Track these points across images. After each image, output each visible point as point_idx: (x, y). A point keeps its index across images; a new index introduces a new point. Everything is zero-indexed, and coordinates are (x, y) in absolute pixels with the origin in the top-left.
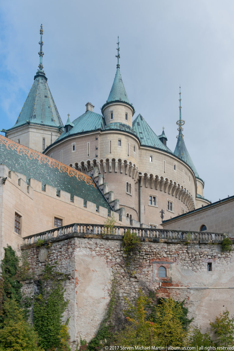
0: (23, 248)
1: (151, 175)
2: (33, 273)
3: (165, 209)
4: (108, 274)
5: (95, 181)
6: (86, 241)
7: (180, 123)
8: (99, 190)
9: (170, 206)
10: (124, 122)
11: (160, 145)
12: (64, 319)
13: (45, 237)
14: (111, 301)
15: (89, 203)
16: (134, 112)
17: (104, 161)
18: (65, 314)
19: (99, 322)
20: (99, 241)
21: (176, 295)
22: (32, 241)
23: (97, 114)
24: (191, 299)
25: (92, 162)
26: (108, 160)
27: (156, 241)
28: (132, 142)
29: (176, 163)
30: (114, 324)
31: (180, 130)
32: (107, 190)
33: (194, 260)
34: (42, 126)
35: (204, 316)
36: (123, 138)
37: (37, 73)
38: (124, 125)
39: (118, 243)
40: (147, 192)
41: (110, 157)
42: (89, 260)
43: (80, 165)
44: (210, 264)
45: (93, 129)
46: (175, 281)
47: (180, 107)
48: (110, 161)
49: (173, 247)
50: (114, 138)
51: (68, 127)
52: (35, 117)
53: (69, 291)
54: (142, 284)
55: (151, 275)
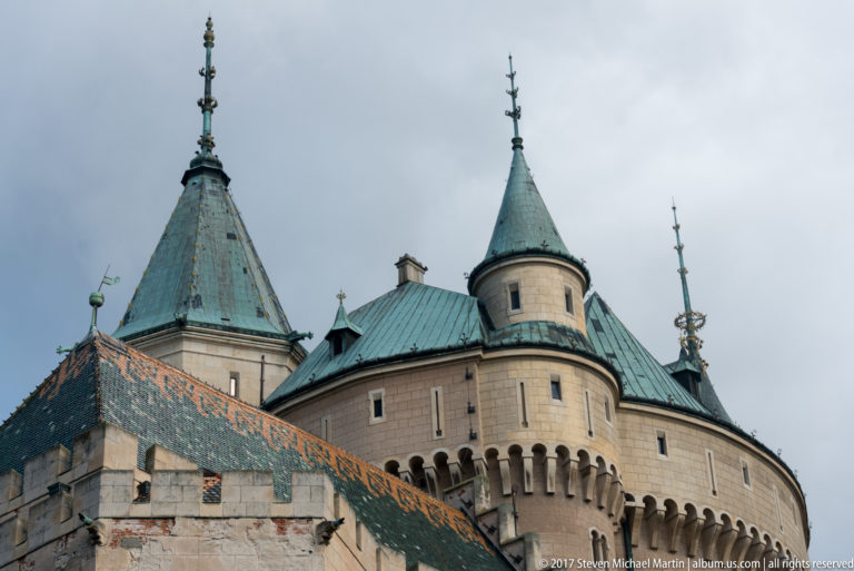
1: (670, 504)
5: (481, 526)
8: (505, 559)
10: (563, 319)
17: (503, 454)
23: (450, 293)
25: (453, 458)
26: (516, 451)
28: (597, 389)
29: (747, 459)
32: (537, 562)
34: (229, 334)
36: (568, 375)
37: (193, 163)
38: (563, 330)
41: (526, 440)
45: (454, 341)
47: (683, 272)
48: (527, 452)
50: (534, 374)
52: (198, 302)
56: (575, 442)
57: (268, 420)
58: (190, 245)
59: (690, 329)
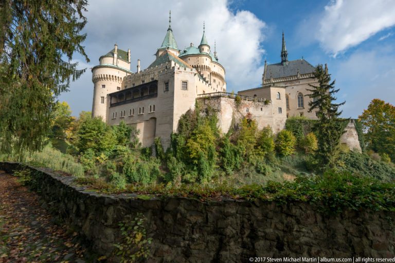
0: (199, 99)
1: (215, 72)
2: (203, 108)
4: (231, 110)
6: (224, 98)
9: (219, 83)
10: (207, 52)
11: (216, 61)
12: (217, 126)
13: (207, 95)
14: (233, 120)
15: (204, 82)
17: (201, 66)
18: (218, 123)
19: (229, 127)
20: (228, 99)
21: (252, 119)
22: (201, 96)
23: (196, 48)
24: (256, 120)
25: (196, 66)
27: (245, 100)
28: (210, 60)
30: (233, 127)
32: (204, 77)
33: (257, 107)
35: (261, 126)
36: (207, 58)
38: (207, 54)
39: (234, 100)
40: (213, 78)
42: (225, 105)
44: (261, 109)
45: (196, 53)
46: (251, 113)
48: (203, 66)
49: (250, 102)
50: (204, 58)
51: (185, 52)
53: (219, 115)
54: (242, 114)
55: (244, 111)
56: (208, 65)
57: (179, 59)
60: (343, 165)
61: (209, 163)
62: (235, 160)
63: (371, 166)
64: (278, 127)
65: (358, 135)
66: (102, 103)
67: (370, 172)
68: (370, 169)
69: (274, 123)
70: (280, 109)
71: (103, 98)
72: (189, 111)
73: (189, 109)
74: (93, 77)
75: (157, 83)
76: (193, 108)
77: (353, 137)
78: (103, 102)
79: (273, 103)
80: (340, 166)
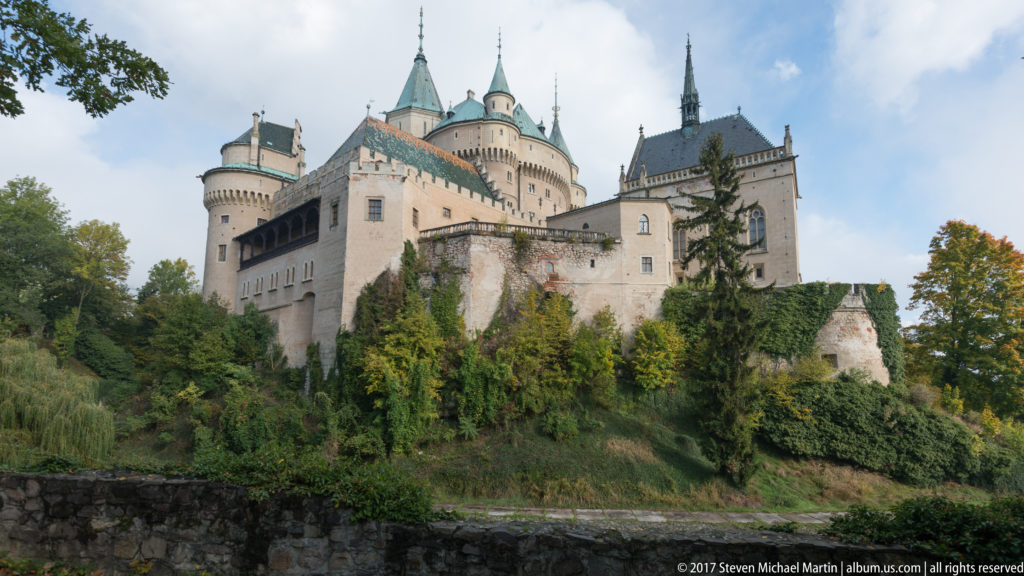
0: (420, 242)
1: (531, 164)
2: (430, 266)
3: (543, 196)
4: (501, 269)
5: (478, 169)
6: (481, 238)
7: (556, 109)
8: (482, 179)
9: (548, 194)
10: (505, 112)
11: (538, 134)
12: (460, 310)
13: (442, 232)
14: (504, 294)
15: (475, 194)
16: (514, 102)
17: (486, 150)
18: (461, 305)
19: (493, 313)
20: (493, 239)
21: (563, 290)
22: (428, 235)
23: (478, 102)
24: (576, 293)
25: (474, 151)
26: (489, 149)
27: (544, 239)
28: (514, 133)
29: (554, 152)
30: (505, 314)
31: (556, 116)
32: (489, 180)
33: (578, 258)
34: (423, 110)
35: (587, 309)
36: (505, 128)
37: (418, 56)
38: (505, 116)
39: (509, 240)
40: (527, 180)
41: (492, 147)
42: (482, 255)
43: (462, 152)
44: (593, 261)
45: (476, 117)
46: (561, 275)
47: (556, 94)
48: (492, 150)
49: (560, 245)
50: (495, 128)
51: (450, 114)
52: (416, 100)
53: (465, 284)
54: (531, 278)
55: (540, 270)
56: (505, 147)
58: (415, 83)
59: (556, 111)
60: (810, 417)
61: (411, 407)
62: (486, 400)
63: (891, 420)
64: (638, 313)
65: (878, 331)
66: (220, 260)
67: (888, 440)
68: (889, 431)
69: (629, 300)
70: (648, 262)
71: (223, 247)
72: (384, 275)
73: (383, 269)
74: (206, 195)
75: (318, 206)
76: (396, 264)
77: (860, 336)
78: (223, 258)
79: (626, 245)
80: (798, 420)
